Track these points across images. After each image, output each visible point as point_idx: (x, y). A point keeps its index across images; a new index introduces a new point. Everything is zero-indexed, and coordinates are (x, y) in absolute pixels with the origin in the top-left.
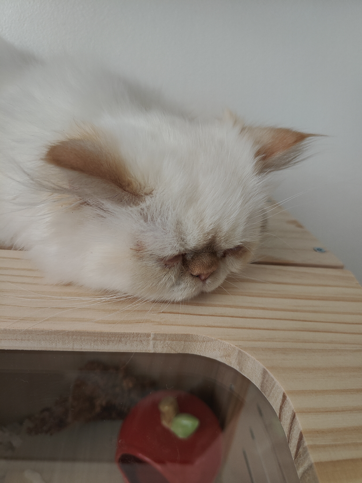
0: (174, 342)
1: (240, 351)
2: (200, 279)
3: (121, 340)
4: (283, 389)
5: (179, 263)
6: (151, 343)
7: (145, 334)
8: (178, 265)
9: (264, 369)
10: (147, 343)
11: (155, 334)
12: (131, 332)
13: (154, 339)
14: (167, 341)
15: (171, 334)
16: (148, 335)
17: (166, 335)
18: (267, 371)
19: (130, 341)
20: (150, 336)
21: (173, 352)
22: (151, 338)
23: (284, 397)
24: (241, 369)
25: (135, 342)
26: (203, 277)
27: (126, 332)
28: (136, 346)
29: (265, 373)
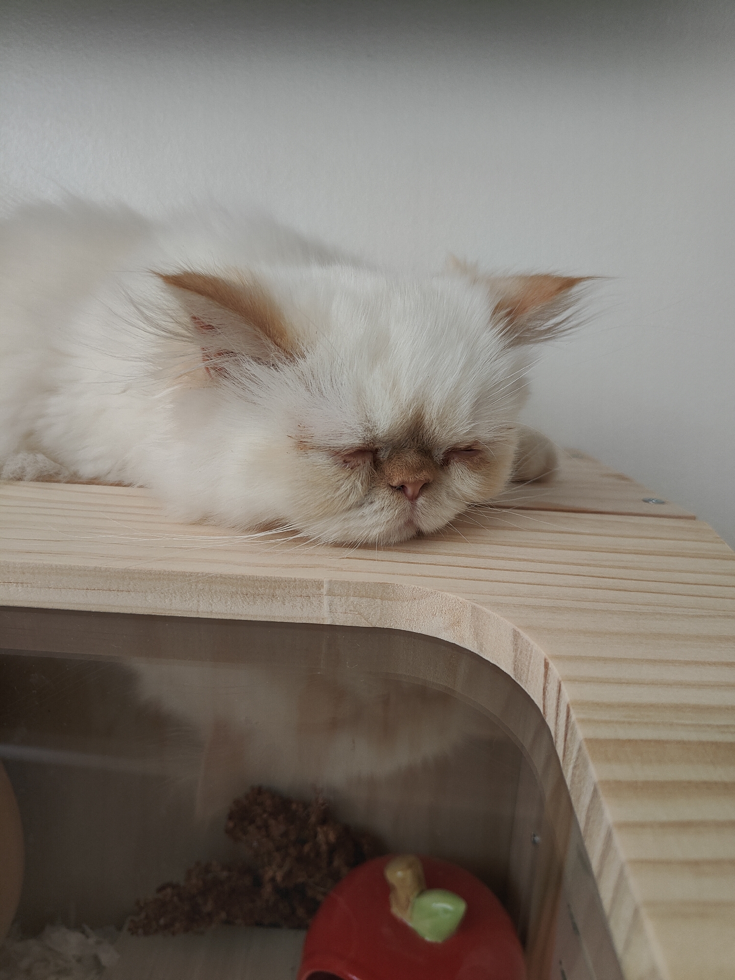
0: (364, 600)
1: (474, 608)
2: (406, 495)
3: (275, 595)
4: (544, 654)
5: (368, 462)
6: (326, 600)
7: (315, 582)
8: (365, 464)
9: (515, 631)
10: (319, 603)
11: (330, 581)
12: (291, 577)
13: (330, 593)
14: (352, 599)
15: (357, 583)
16: (319, 585)
17: (349, 583)
18: (519, 633)
19: (291, 597)
20: (323, 586)
21: (363, 624)
22: (324, 591)
23: (546, 665)
24: (481, 646)
25: (298, 599)
26: (410, 491)
27: (283, 576)
28: (300, 607)
29: (516, 635)
